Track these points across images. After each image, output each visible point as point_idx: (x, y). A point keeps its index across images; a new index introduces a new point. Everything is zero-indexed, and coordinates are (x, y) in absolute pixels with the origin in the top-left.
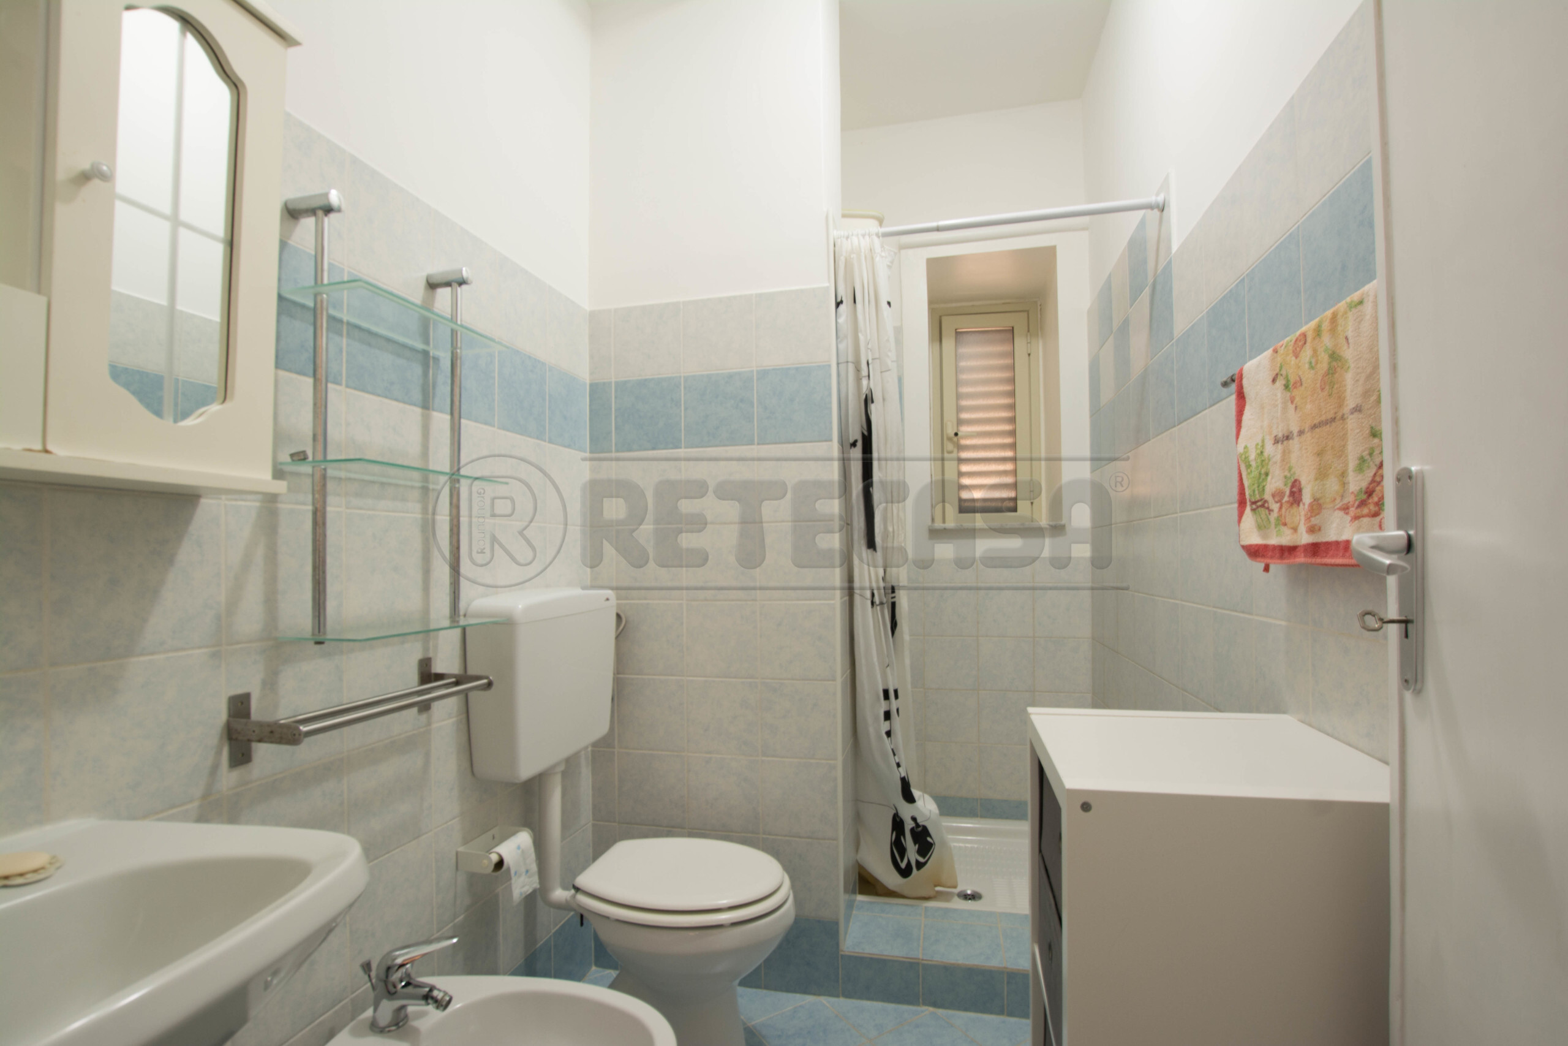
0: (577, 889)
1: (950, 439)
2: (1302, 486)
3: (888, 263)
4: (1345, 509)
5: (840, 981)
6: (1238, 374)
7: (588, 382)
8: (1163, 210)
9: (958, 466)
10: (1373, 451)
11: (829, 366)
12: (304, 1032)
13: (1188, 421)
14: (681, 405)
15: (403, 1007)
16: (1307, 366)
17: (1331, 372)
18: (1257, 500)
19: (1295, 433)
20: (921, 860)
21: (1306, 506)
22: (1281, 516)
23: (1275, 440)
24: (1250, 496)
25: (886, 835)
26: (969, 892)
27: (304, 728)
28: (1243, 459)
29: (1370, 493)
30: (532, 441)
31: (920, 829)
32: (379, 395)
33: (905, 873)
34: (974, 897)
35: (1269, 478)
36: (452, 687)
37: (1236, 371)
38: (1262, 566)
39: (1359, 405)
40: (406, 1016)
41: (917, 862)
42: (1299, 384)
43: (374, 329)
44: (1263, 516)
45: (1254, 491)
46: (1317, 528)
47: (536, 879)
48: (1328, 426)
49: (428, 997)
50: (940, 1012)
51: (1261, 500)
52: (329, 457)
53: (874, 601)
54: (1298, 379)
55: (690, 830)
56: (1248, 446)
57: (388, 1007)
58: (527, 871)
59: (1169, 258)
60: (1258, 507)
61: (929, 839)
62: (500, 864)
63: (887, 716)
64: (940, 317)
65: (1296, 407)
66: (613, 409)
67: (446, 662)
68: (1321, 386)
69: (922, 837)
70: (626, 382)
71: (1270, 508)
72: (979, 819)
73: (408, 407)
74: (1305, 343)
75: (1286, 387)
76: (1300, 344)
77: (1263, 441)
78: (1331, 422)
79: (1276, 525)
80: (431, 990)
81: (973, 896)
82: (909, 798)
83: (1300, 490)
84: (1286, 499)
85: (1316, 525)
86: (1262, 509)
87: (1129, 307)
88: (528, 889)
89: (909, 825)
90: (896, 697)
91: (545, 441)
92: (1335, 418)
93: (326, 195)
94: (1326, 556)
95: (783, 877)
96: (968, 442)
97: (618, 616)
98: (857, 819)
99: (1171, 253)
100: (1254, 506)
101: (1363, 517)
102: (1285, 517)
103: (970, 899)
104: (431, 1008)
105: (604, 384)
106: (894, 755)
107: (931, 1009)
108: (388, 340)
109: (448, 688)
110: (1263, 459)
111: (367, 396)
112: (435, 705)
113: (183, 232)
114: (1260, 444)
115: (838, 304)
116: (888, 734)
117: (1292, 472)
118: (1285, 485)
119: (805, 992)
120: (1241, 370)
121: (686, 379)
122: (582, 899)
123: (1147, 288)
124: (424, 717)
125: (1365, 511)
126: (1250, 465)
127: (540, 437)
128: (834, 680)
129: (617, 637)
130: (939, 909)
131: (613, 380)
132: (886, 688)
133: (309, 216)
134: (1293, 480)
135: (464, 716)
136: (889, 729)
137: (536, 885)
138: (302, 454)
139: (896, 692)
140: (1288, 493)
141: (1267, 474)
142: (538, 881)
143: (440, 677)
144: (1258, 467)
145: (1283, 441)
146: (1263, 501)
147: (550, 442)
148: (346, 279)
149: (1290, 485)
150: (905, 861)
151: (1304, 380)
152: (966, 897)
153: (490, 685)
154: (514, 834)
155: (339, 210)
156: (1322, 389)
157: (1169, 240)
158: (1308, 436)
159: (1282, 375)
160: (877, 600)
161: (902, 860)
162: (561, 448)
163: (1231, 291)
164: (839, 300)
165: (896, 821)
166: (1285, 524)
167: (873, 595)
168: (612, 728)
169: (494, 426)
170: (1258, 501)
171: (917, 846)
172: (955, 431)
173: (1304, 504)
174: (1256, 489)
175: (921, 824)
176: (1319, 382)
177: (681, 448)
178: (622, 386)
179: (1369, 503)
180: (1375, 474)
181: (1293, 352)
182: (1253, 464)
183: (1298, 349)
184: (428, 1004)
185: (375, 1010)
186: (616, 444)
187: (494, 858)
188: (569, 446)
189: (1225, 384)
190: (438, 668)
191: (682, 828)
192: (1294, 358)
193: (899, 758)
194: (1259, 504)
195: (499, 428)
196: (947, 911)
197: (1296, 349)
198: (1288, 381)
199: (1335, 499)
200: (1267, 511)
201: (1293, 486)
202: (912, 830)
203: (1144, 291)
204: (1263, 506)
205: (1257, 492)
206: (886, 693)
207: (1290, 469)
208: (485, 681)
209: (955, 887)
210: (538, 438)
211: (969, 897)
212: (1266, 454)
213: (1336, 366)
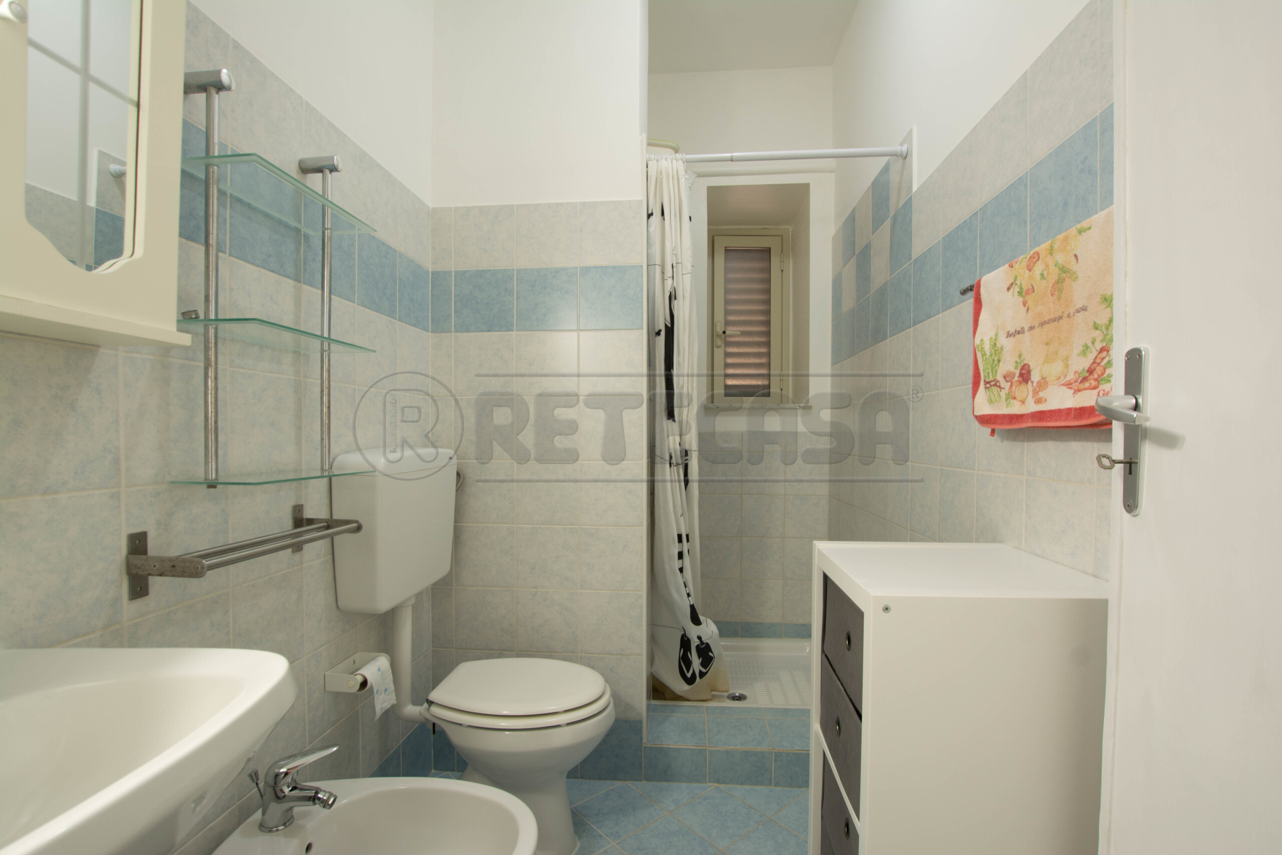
0: (430, 703)
1: (718, 336)
2: (1031, 369)
3: (690, 185)
4: (1068, 385)
5: (643, 768)
6: (977, 284)
7: (430, 270)
8: (905, 158)
9: (725, 359)
10: (1095, 340)
11: (642, 266)
12: (197, 836)
13: (923, 323)
14: (513, 294)
15: (291, 808)
16: (1039, 277)
17: (1059, 282)
18: (990, 380)
19: (1026, 329)
20: (704, 670)
21: (1035, 384)
22: (1012, 392)
23: (1008, 334)
24: (985, 377)
25: (675, 651)
26: (737, 694)
27: (206, 562)
28: (980, 349)
29: (1091, 371)
30: (385, 318)
31: (704, 646)
32: (258, 266)
33: (690, 681)
34: (741, 698)
35: (1001, 363)
36: (323, 530)
37: (974, 282)
38: (989, 430)
39: (1085, 306)
40: (292, 817)
41: (700, 672)
42: (1031, 291)
43: (254, 204)
44: (996, 393)
45: (988, 373)
46: (1043, 400)
47: (393, 696)
48: (1056, 322)
49: (314, 799)
50: (723, 786)
51: (994, 380)
52: (220, 317)
53: (672, 462)
54: (1031, 287)
55: (518, 652)
56: (984, 339)
57: (276, 810)
58: (386, 690)
59: (910, 196)
60: (991, 386)
61: (710, 654)
62: (364, 684)
63: (681, 555)
64: (713, 236)
65: (1028, 309)
66: (453, 296)
67: (315, 509)
68: (1051, 292)
69: (705, 652)
70: (465, 272)
71: (1001, 386)
72: (740, 638)
73: (281, 278)
74: (1038, 259)
75: (1020, 293)
76: (1034, 260)
77: (996, 335)
78: (1059, 319)
79: (1006, 400)
80: (317, 793)
81: (739, 697)
82: (696, 620)
83: (1029, 372)
84: (1016, 378)
85: (1042, 397)
86: (995, 387)
87: (871, 234)
88: (387, 705)
89: (695, 642)
90: (688, 541)
91: (396, 319)
92: (1062, 316)
93: (219, 72)
94: (1051, 421)
95: (605, 686)
96: (733, 339)
97: (458, 474)
98: (653, 639)
99: (912, 192)
100: (988, 385)
101: (1085, 389)
102: (1015, 392)
103: (737, 700)
104: (317, 807)
105: (445, 272)
106: (686, 587)
107: (716, 785)
108: (267, 216)
109: (318, 532)
110: (996, 349)
111: (248, 265)
112: (306, 547)
113: (93, 88)
114: (994, 338)
115: (650, 215)
116: (681, 570)
117: (1022, 359)
118: (1016, 368)
119: (615, 778)
120: (979, 282)
121: (519, 271)
122: (435, 710)
123: (889, 218)
124: (297, 556)
125: (1087, 385)
126: (986, 354)
127: (391, 314)
128: (642, 526)
129: (456, 491)
130: (717, 708)
131: (453, 270)
132: (680, 533)
133: (202, 93)
134: (1022, 364)
135: (330, 556)
136: (681, 566)
137: (394, 701)
138: (194, 313)
139: (687, 536)
140: (1017, 374)
141: (999, 361)
142: (395, 698)
143: (310, 521)
144: (991, 355)
145: (1015, 335)
146: (995, 381)
147: (400, 320)
148: (229, 153)
149: (1019, 368)
150: (691, 671)
151: (1035, 288)
152: (734, 698)
153: (359, 528)
154: (374, 659)
155: (228, 89)
156: (1052, 295)
157: (911, 181)
158: (1037, 330)
159: (1016, 284)
160: (674, 461)
161: (688, 672)
162: (409, 327)
163: (965, 221)
164: (650, 212)
165: (684, 639)
166: (1014, 398)
167: (671, 457)
168: (451, 570)
169: (354, 303)
170: (992, 381)
171: (701, 659)
172: (723, 330)
173: (1032, 382)
174: (990, 371)
175: (704, 642)
176: (1050, 289)
177: (513, 331)
178: (461, 275)
179: (1090, 379)
180: (1096, 357)
181: (1027, 266)
182: (988, 353)
183: (1032, 264)
184: (315, 804)
185: (264, 813)
186: (455, 326)
187: (360, 679)
188: (415, 325)
189: (964, 292)
190: (308, 514)
191: (511, 651)
192: (1027, 271)
193: (689, 590)
194: (993, 383)
195: (358, 304)
196: (723, 708)
197: (1030, 264)
198: (1021, 289)
199: (1060, 377)
200: (999, 389)
201: (1022, 369)
202: (698, 647)
203: (886, 222)
204: (995, 385)
205: (991, 374)
206: (680, 537)
207: (1020, 356)
208: (355, 525)
209: (727, 691)
210: (390, 316)
211: (736, 698)
212: (998, 345)
213: (1065, 277)
